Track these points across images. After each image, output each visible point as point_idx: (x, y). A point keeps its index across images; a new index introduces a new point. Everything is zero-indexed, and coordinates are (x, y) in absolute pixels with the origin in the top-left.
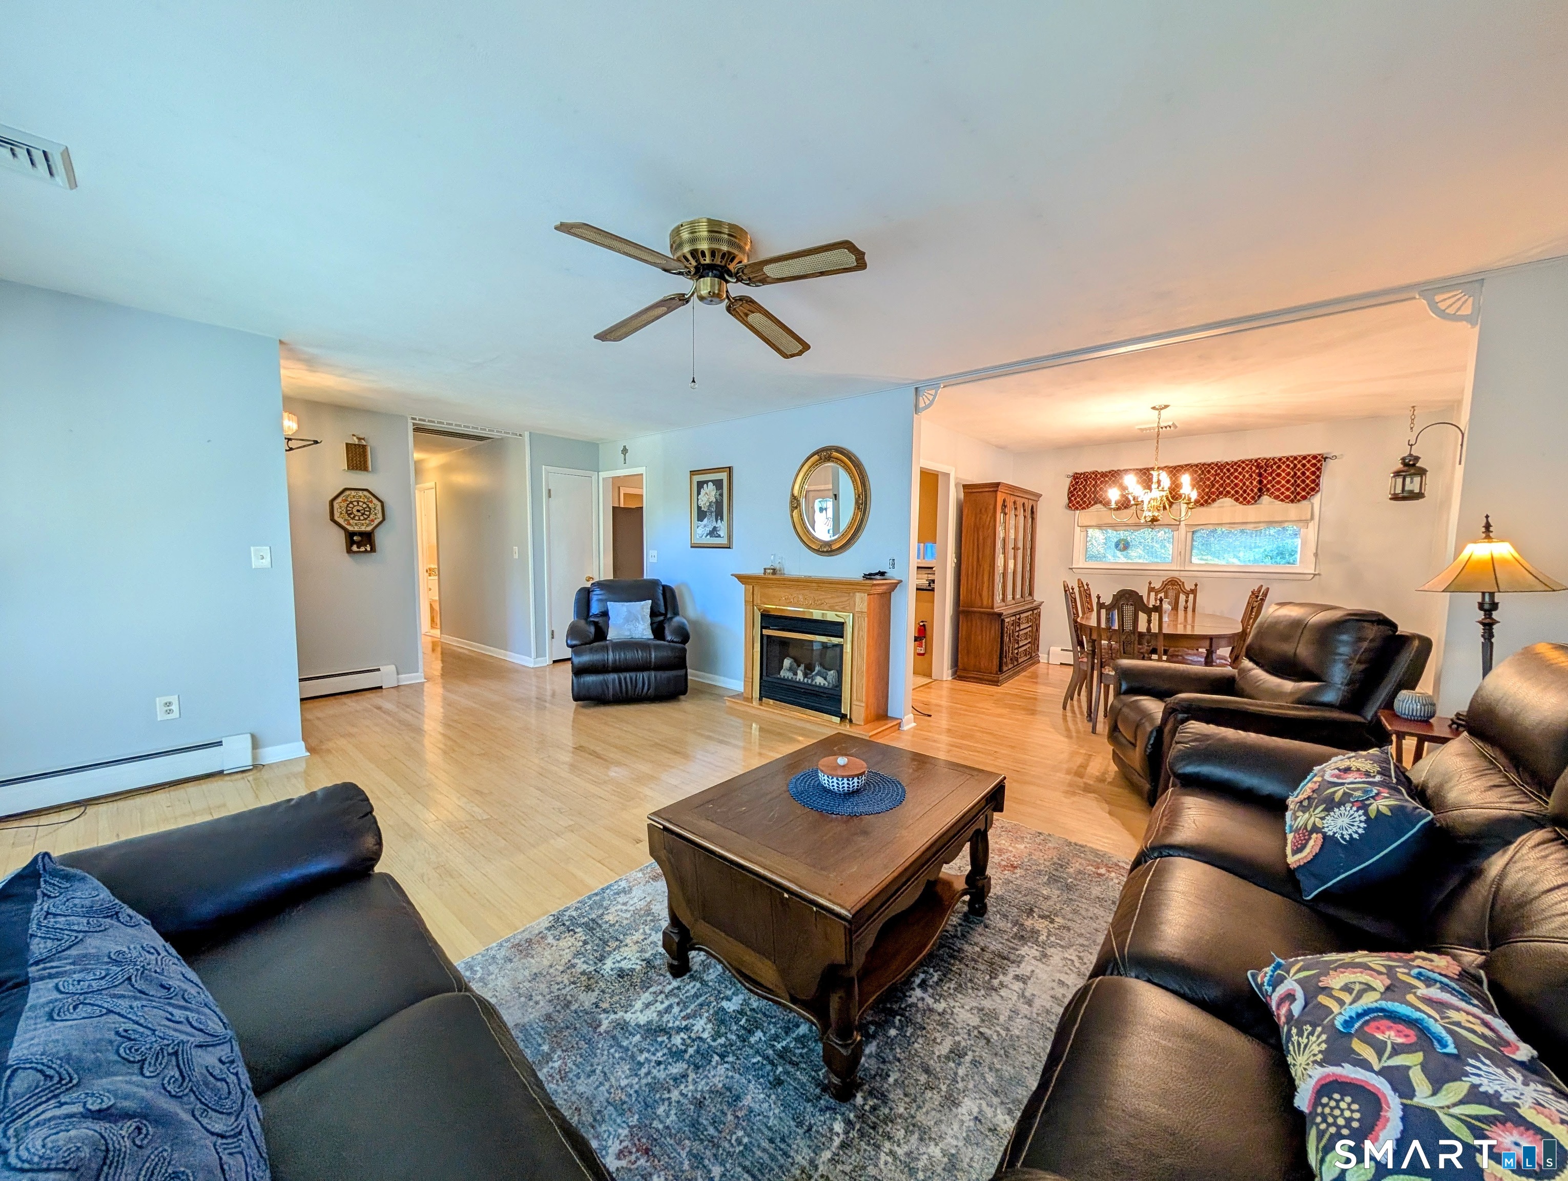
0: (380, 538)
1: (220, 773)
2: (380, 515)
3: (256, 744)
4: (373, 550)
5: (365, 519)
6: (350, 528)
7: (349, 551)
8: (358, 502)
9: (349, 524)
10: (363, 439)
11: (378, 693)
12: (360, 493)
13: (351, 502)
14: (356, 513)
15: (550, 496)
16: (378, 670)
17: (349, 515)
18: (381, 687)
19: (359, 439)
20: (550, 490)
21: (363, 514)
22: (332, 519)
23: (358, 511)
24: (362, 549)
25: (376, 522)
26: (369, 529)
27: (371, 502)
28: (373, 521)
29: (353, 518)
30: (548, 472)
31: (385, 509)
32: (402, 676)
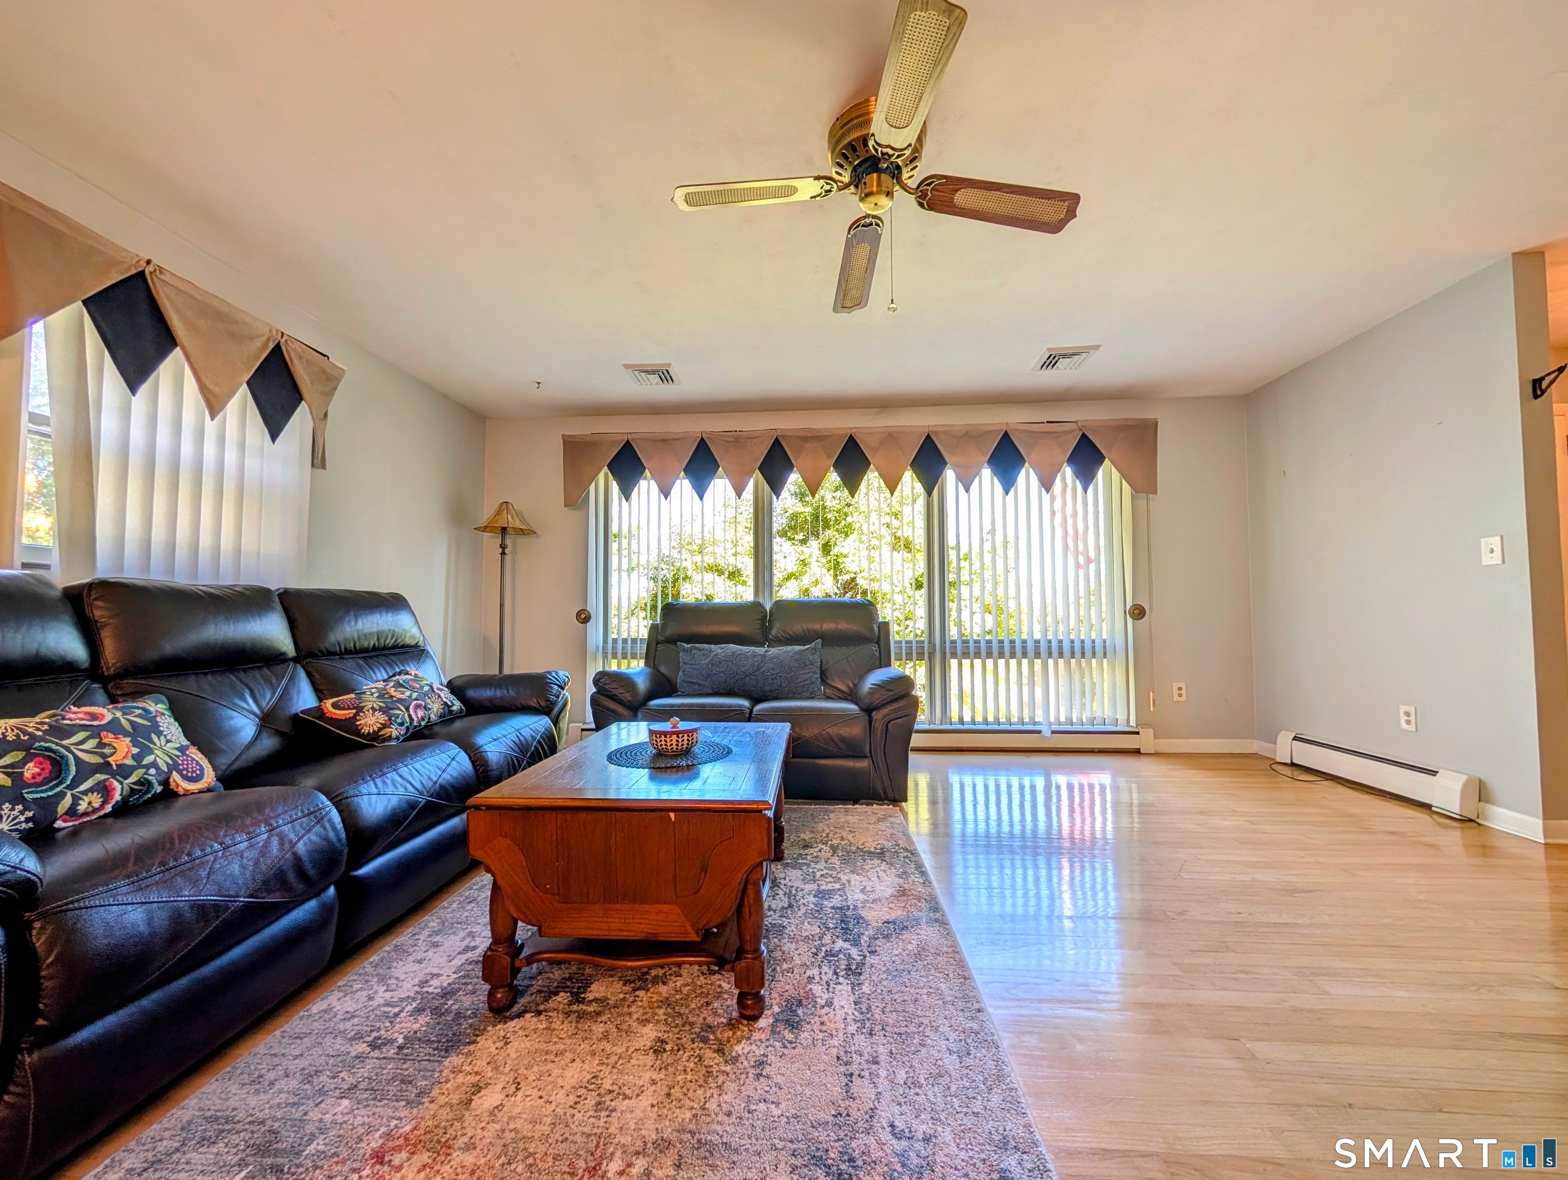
1: (1427, 807)
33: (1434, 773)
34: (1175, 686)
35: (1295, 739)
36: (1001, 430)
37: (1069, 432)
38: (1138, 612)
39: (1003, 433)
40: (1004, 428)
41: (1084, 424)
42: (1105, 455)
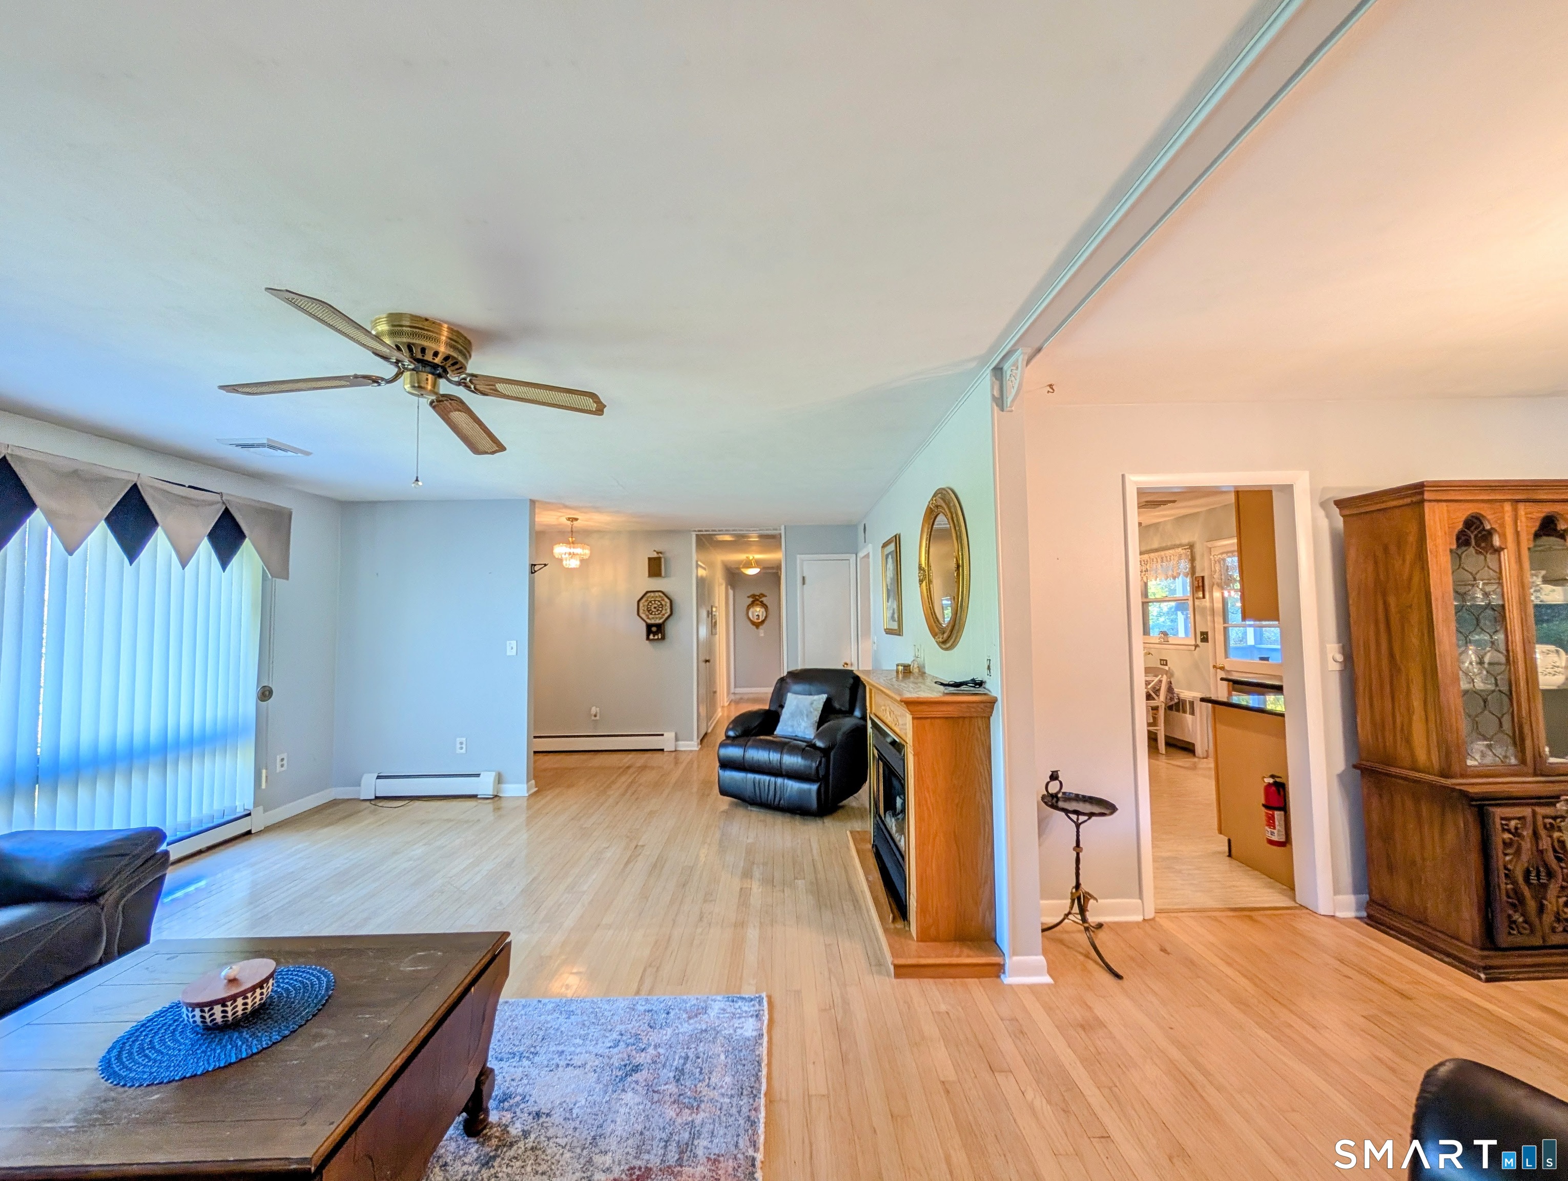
0: (670, 628)
1: (474, 797)
2: (669, 611)
3: (500, 779)
4: (663, 638)
5: (659, 614)
6: (649, 621)
7: (648, 638)
8: (655, 601)
9: (648, 618)
10: (661, 553)
11: (658, 755)
12: (657, 594)
13: (651, 602)
14: (653, 610)
15: (804, 583)
16: (662, 735)
17: (649, 611)
18: (662, 750)
19: (658, 553)
20: (804, 578)
21: (658, 610)
22: (638, 614)
23: (655, 608)
24: (656, 637)
25: (666, 615)
26: (661, 621)
27: (663, 600)
28: (664, 615)
29: (651, 614)
30: (802, 561)
31: (673, 606)
32: (680, 743)
33: (478, 775)
34: (279, 758)
35: (379, 777)
36: (128, 481)
37: (212, 504)
38: (265, 694)
39: (130, 486)
40: (135, 479)
41: (229, 498)
42: (246, 532)
